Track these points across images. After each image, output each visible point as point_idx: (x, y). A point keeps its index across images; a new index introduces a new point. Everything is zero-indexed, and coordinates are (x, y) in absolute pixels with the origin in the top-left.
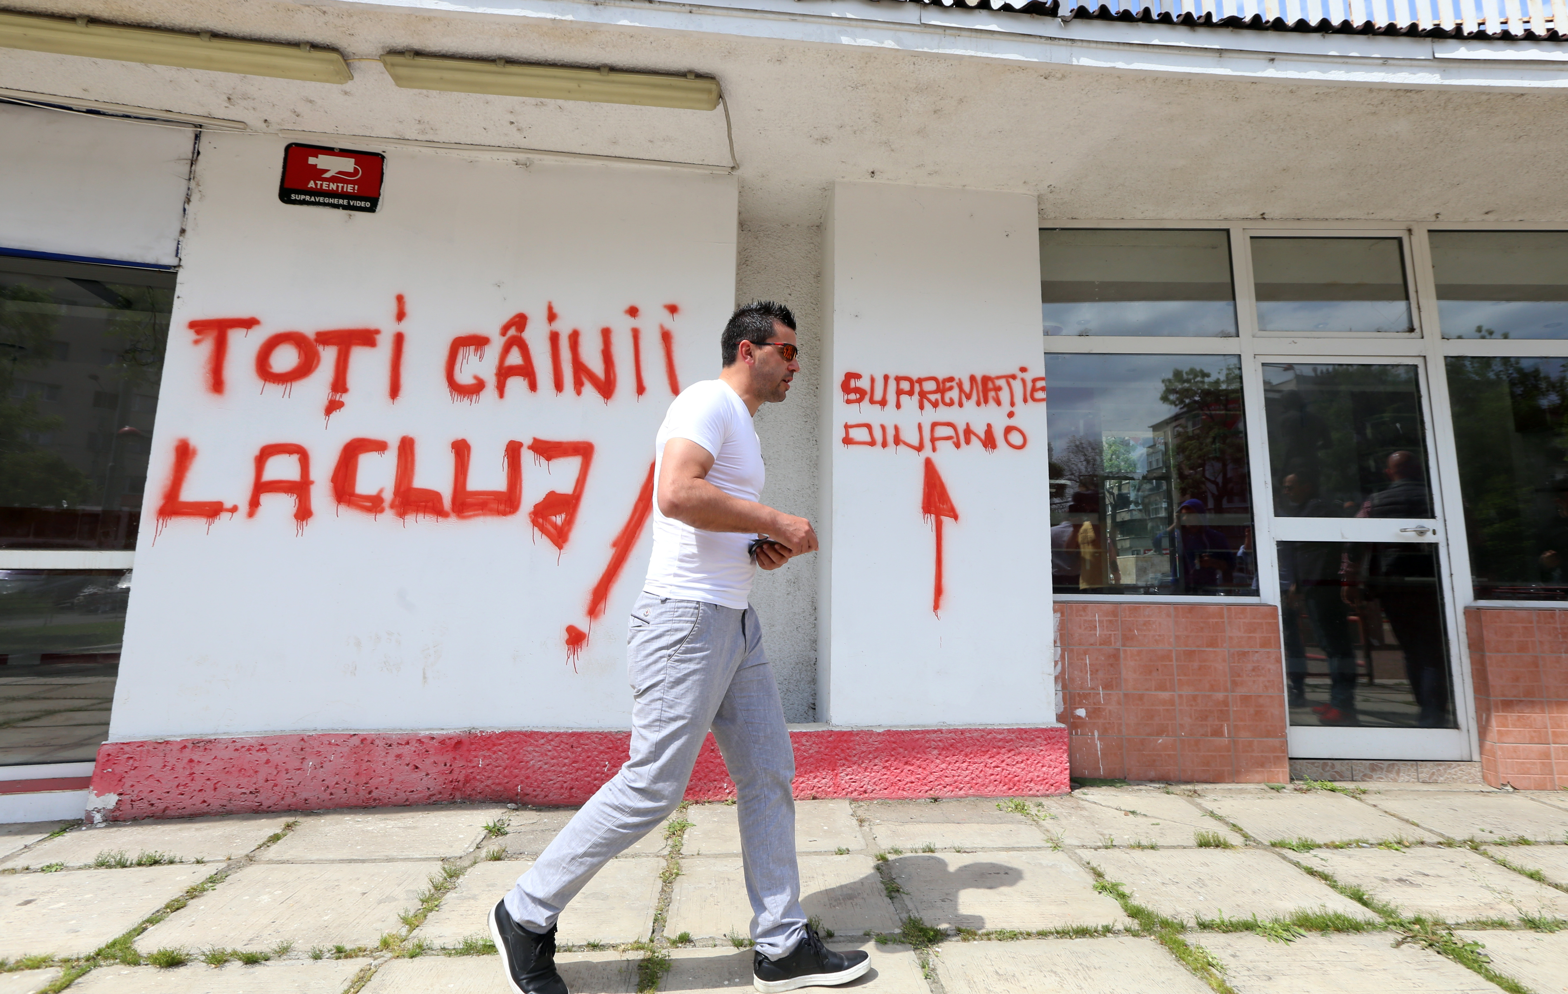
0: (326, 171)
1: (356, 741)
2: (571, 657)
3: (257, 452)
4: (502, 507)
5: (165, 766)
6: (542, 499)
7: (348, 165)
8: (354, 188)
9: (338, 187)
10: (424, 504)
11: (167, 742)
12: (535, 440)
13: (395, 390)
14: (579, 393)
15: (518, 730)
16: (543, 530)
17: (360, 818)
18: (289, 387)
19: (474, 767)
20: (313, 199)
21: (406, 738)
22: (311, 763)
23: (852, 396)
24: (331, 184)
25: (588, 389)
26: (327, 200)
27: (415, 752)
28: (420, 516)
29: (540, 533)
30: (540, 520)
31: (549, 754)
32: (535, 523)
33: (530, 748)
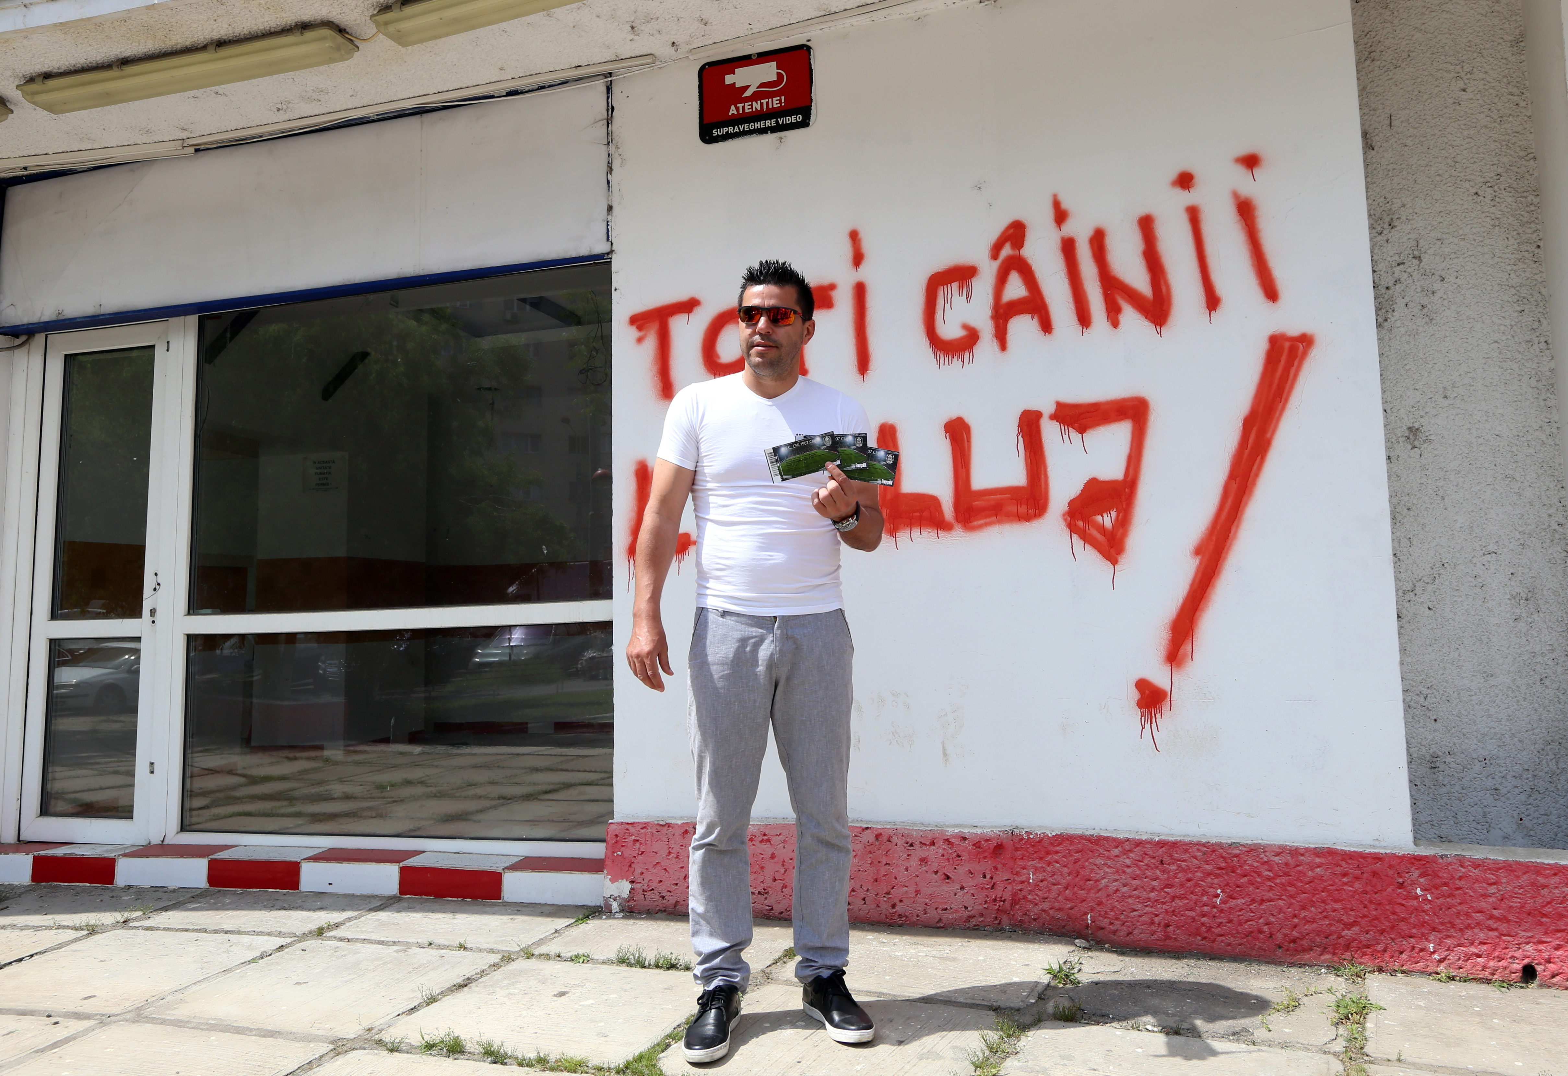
0: (747, 87)
1: (869, 837)
2: (1147, 726)
4: (1023, 509)
5: (670, 853)
6: (1079, 492)
7: (768, 72)
8: (780, 100)
9: (762, 104)
10: (918, 514)
11: (669, 825)
12: (1059, 404)
13: (863, 363)
14: (1115, 324)
15: (1080, 832)
16: (1086, 538)
17: (884, 937)
19: (1022, 882)
20: (736, 129)
21: (930, 836)
24: (754, 103)
25: (1130, 316)
26: (752, 126)
27: (943, 855)
28: (916, 532)
29: (1082, 542)
30: (1080, 524)
31: (1128, 870)
32: (1072, 528)
33: (1099, 861)
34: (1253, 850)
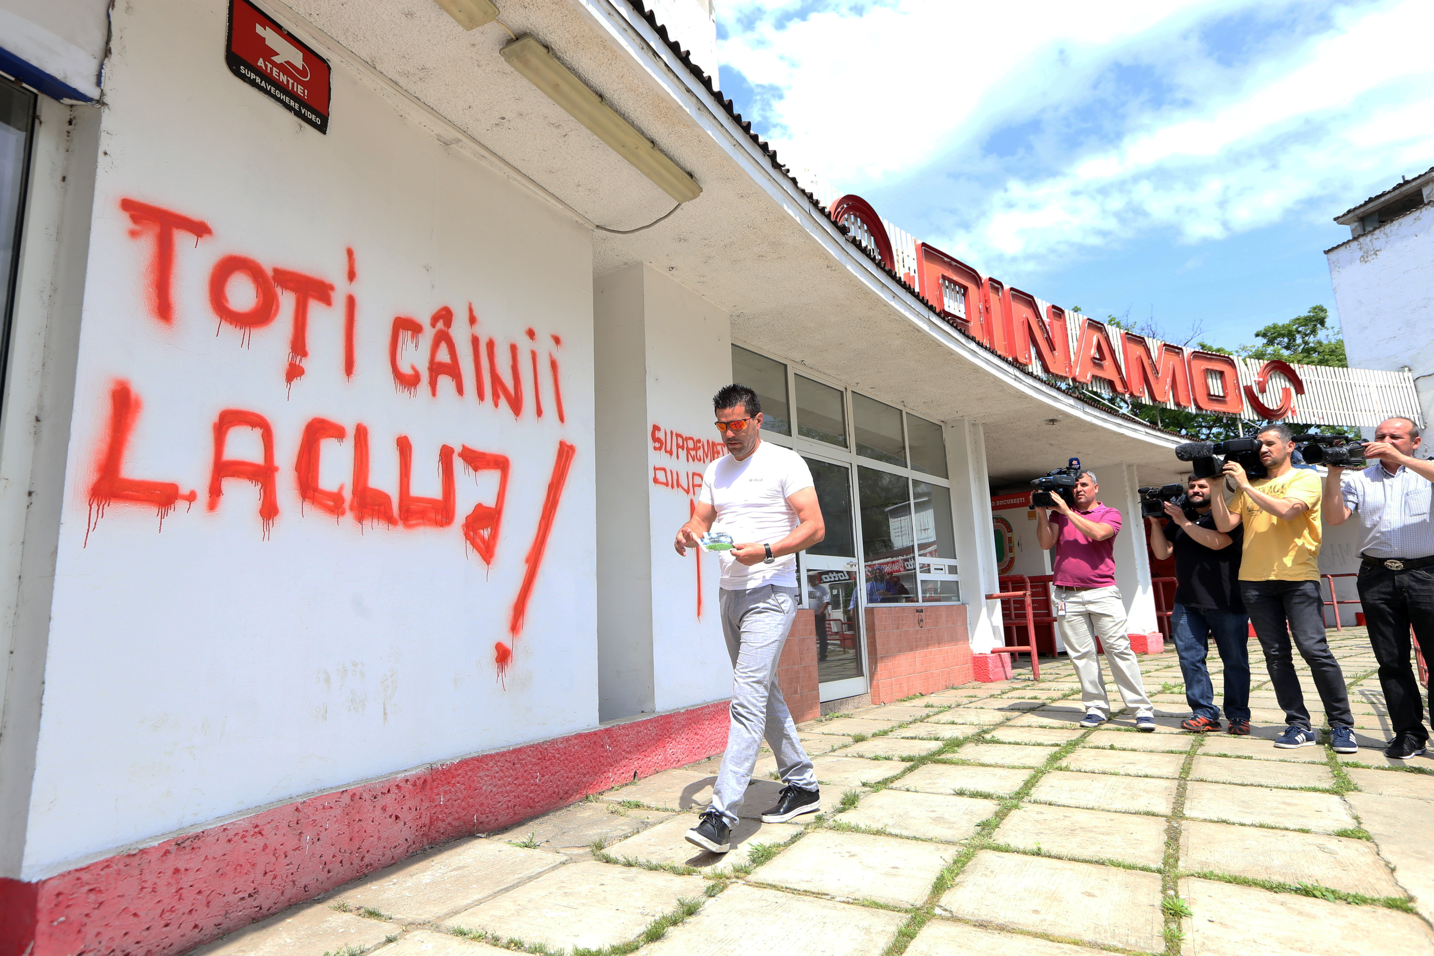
0: (275, 52)
1: (347, 799)
2: (500, 674)
3: (215, 418)
4: (440, 517)
6: (472, 511)
7: (297, 59)
8: (304, 91)
9: (288, 81)
10: (378, 507)
12: (464, 447)
13: (349, 366)
14: (496, 405)
15: (471, 756)
16: (475, 544)
18: (247, 335)
19: (436, 806)
20: (263, 84)
21: (387, 785)
22: (308, 838)
23: (657, 445)
24: (281, 73)
25: (503, 402)
26: (278, 94)
27: (396, 799)
28: (376, 522)
29: (472, 547)
30: (471, 533)
31: (497, 775)
32: (467, 536)
33: (482, 774)
34: (553, 742)
